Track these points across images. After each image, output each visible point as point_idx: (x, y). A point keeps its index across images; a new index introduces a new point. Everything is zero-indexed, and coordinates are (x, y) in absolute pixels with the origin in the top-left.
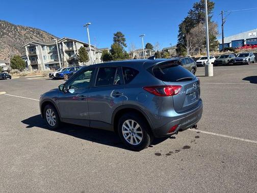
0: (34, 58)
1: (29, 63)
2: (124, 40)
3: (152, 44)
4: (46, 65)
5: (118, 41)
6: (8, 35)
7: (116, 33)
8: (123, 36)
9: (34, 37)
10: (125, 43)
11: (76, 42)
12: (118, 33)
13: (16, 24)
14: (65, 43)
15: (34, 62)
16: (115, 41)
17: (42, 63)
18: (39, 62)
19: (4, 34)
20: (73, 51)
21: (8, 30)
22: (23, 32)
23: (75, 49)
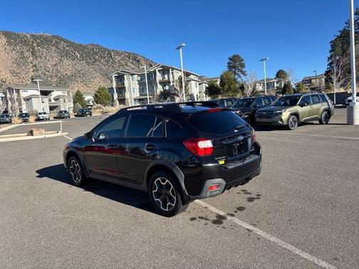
0: (121, 90)
1: (116, 96)
2: (243, 66)
3: (286, 71)
4: (135, 100)
5: (234, 67)
6: (100, 61)
7: (231, 56)
8: (242, 60)
9: (129, 64)
10: (244, 70)
11: (173, 69)
12: (234, 56)
13: (111, 49)
14: (159, 71)
15: (121, 95)
16: (230, 67)
17: (131, 98)
18: (127, 95)
19: (96, 60)
20: (169, 83)
21: (101, 56)
22: (118, 58)
23: (171, 80)
